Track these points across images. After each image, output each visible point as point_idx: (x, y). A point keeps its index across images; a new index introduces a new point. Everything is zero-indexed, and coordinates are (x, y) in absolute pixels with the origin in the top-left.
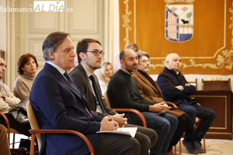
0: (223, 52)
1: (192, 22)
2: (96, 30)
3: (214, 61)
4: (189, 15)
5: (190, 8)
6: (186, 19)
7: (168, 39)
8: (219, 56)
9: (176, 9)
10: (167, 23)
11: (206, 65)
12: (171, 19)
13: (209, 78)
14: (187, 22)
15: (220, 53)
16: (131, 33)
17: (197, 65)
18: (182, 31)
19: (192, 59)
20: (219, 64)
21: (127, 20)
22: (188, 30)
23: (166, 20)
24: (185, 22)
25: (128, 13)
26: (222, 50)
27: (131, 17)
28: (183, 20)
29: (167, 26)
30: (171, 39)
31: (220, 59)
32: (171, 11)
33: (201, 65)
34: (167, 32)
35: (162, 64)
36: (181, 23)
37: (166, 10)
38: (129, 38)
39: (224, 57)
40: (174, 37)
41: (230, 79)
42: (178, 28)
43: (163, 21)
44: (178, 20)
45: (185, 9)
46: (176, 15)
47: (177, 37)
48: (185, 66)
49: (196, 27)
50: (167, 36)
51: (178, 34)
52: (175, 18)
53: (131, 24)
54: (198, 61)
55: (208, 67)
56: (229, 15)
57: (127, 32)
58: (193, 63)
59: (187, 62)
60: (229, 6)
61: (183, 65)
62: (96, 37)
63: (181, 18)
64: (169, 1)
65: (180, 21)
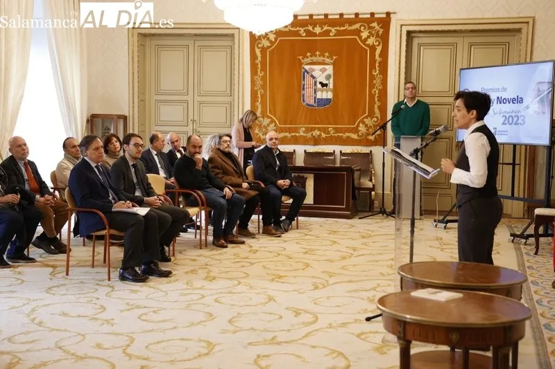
0: (365, 120)
1: (331, 86)
2: (228, 92)
3: (356, 130)
4: (328, 77)
5: (330, 69)
6: (325, 82)
7: (304, 104)
8: (361, 125)
9: (314, 70)
10: (304, 85)
11: (347, 134)
12: (308, 81)
13: (348, 149)
14: (326, 85)
15: (363, 123)
16: (263, 96)
17: (336, 135)
18: (319, 95)
19: (331, 127)
20: (360, 133)
21: (259, 82)
22: (327, 95)
23: (303, 82)
24: (323, 85)
25: (260, 74)
26: (364, 118)
27: (264, 78)
28: (321, 83)
29: (304, 89)
30: (308, 105)
31: (362, 128)
32: (308, 73)
33: (341, 134)
34: (303, 95)
35: (297, 133)
36: (319, 86)
37: (303, 70)
38: (261, 103)
39: (366, 126)
40: (312, 102)
41: (371, 151)
42: (315, 92)
43: (299, 84)
44: (315, 82)
45: (323, 71)
46: (313, 77)
47: (315, 102)
48: (324, 135)
49: (335, 91)
50: (304, 101)
51: (315, 98)
52: (312, 81)
53: (264, 87)
54: (337, 130)
55: (348, 137)
56: (372, 77)
57: (259, 96)
58: (332, 132)
59: (325, 130)
60: (372, 67)
61: (320, 135)
62: (228, 99)
63: (319, 80)
64: (306, 60)
65: (318, 83)
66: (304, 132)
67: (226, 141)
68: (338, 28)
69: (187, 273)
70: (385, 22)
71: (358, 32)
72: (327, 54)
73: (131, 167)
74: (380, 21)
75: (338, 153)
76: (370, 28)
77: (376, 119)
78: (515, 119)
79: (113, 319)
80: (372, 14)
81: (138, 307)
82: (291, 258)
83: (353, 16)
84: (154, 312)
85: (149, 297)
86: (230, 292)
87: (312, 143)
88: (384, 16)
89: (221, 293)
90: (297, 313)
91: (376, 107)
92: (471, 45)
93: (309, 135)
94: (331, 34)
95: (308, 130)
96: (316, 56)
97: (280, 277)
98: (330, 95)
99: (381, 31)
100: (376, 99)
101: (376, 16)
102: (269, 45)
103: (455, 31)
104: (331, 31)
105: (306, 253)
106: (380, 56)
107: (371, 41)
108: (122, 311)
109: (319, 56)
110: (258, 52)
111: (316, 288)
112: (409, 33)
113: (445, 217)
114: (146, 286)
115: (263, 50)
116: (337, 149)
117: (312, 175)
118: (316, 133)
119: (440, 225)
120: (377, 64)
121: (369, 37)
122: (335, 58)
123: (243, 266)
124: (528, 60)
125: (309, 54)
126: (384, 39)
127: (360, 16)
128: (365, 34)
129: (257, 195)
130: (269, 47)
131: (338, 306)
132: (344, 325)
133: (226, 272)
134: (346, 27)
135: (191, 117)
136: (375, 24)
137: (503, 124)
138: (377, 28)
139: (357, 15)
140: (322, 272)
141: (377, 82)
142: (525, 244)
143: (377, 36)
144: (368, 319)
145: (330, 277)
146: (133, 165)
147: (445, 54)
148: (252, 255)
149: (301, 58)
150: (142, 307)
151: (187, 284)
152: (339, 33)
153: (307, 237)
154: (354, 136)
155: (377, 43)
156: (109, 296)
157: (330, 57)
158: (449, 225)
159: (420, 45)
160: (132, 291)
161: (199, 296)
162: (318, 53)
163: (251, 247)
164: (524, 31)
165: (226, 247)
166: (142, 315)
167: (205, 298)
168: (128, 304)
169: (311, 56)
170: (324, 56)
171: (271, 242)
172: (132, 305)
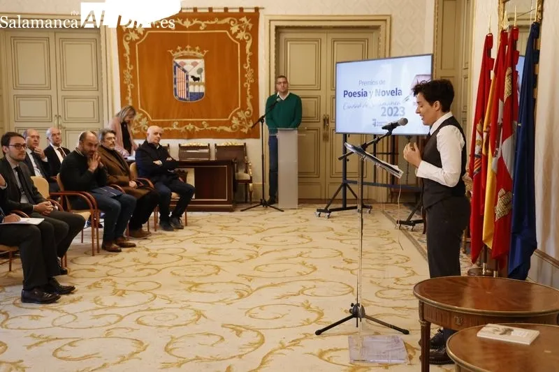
0: (238, 113)
1: (203, 80)
2: (95, 86)
3: (229, 124)
4: (200, 71)
5: (201, 63)
6: (197, 76)
7: (176, 98)
8: (234, 118)
9: (185, 64)
10: (175, 79)
11: (221, 128)
12: (180, 74)
13: (222, 142)
14: (198, 79)
15: (236, 115)
16: (134, 91)
17: (210, 128)
18: (191, 89)
19: (204, 121)
20: (233, 127)
21: (129, 76)
22: (199, 89)
23: (174, 77)
24: (195, 79)
25: (130, 68)
26: (236, 112)
27: (133, 72)
28: (193, 77)
29: (175, 83)
30: (180, 99)
31: (235, 121)
32: (179, 67)
33: (215, 128)
34: (175, 89)
35: (171, 127)
36: (191, 80)
37: (174, 64)
38: (132, 97)
39: (239, 119)
40: (184, 96)
41: (245, 144)
42: (187, 86)
43: (171, 78)
44: (187, 76)
45: (195, 64)
46: (185, 71)
47: (187, 96)
48: (197, 129)
49: (207, 84)
50: (176, 95)
51: (187, 93)
52: (184, 75)
53: (134, 81)
54: (211, 124)
55: (222, 130)
56: (244, 71)
57: (129, 90)
58: (206, 126)
59: (199, 124)
60: (243, 61)
61: (194, 128)
62: (95, 94)
63: (191, 74)
64: (176, 54)
65: (190, 78)
66: (177, 126)
67: (110, 138)
68: (208, 22)
69: (89, 287)
70: (254, 17)
71: (228, 27)
72: (197, 48)
73: (14, 171)
74: (249, 16)
75: (212, 146)
76: (240, 23)
77: (248, 112)
78: (395, 110)
79: (21, 361)
80: (241, 9)
81: (48, 340)
82: (196, 261)
83: (223, 11)
84: (70, 344)
85: (57, 323)
86: (149, 309)
87: (186, 137)
88: (253, 11)
89: (139, 311)
90: (237, 331)
91: (248, 100)
92: (334, 41)
93: (183, 129)
94: (201, 28)
95: (181, 124)
96: (186, 50)
97: (197, 285)
98: (202, 89)
99: (250, 26)
100: (248, 93)
101: (245, 11)
102: (137, 38)
103: (320, 28)
104: (201, 25)
105: (209, 253)
106: (250, 51)
107: (241, 35)
108: (29, 347)
109: (190, 49)
110: (126, 45)
111: (242, 296)
112: (277, 28)
113: (327, 207)
114: (47, 308)
115: (132, 43)
116: (212, 142)
117: (193, 169)
118: (190, 127)
119: (322, 214)
120: (248, 59)
121: (239, 31)
122: (205, 52)
123: (149, 275)
124: (387, 56)
125: (179, 48)
126: (254, 33)
127: (229, 11)
128: (235, 29)
129: (147, 194)
130: (137, 41)
131: (277, 318)
132: (295, 342)
133: (134, 283)
134: (216, 21)
135: (55, 113)
136: (244, 19)
137: (383, 115)
138: (247, 22)
139: (226, 9)
140: (238, 276)
141: (248, 75)
142: (412, 230)
143: (247, 30)
144: (319, 333)
145: (250, 281)
146: (17, 169)
147: (310, 49)
148: (154, 260)
149: (171, 51)
150: (54, 339)
151: (95, 302)
152: (209, 27)
153: (201, 235)
154: (228, 129)
155: (247, 38)
156: (6, 327)
157: (201, 51)
158: (333, 214)
159: (287, 40)
160: (33, 317)
161: (116, 319)
162: (188, 47)
163: (148, 250)
164: (382, 28)
165: (120, 251)
166: (56, 350)
167: (124, 320)
168: (32, 336)
169: (182, 50)
170: (195, 50)
171: (166, 242)
172: (39, 337)
